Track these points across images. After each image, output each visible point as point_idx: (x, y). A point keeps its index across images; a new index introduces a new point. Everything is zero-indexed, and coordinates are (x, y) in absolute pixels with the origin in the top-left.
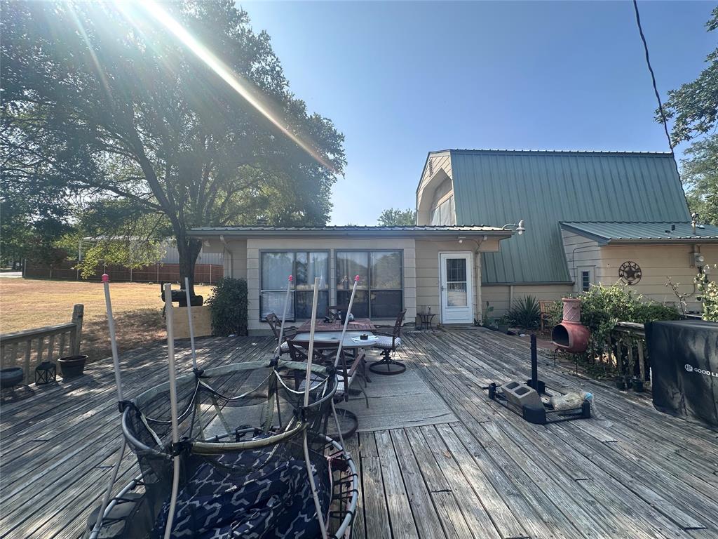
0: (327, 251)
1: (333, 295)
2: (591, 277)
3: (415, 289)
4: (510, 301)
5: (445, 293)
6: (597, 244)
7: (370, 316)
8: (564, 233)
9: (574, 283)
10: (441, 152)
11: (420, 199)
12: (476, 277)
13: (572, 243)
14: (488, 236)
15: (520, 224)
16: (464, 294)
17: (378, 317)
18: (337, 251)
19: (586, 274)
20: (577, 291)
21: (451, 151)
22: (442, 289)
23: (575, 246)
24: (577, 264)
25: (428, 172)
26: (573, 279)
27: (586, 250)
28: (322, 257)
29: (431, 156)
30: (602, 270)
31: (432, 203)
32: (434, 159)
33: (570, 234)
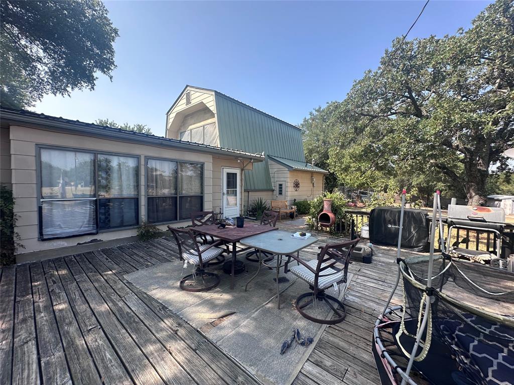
0: (138, 157)
1: (143, 202)
2: (283, 187)
3: (211, 195)
4: (248, 201)
5: (225, 196)
6: (287, 169)
7: (178, 218)
8: (270, 162)
9: (274, 190)
10: (203, 89)
11: (171, 121)
12: (241, 186)
13: (274, 168)
14: (254, 159)
15: (263, 154)
16: (235, 197)
17: (184, 219)
18: (147, 158)
19: (281, 185)
20: (275, 194)
21: (216, 92)
22: (223, 194)
23: (276, 170)
24: (276, 179)
25: (184, 101)
26: (273, 188)
27: (282, 172)
28: (131, 163)
29: (188, 88)
30: (289, 184)
31: (181, 126)
32: (192, 92)
33: (273, 163)
